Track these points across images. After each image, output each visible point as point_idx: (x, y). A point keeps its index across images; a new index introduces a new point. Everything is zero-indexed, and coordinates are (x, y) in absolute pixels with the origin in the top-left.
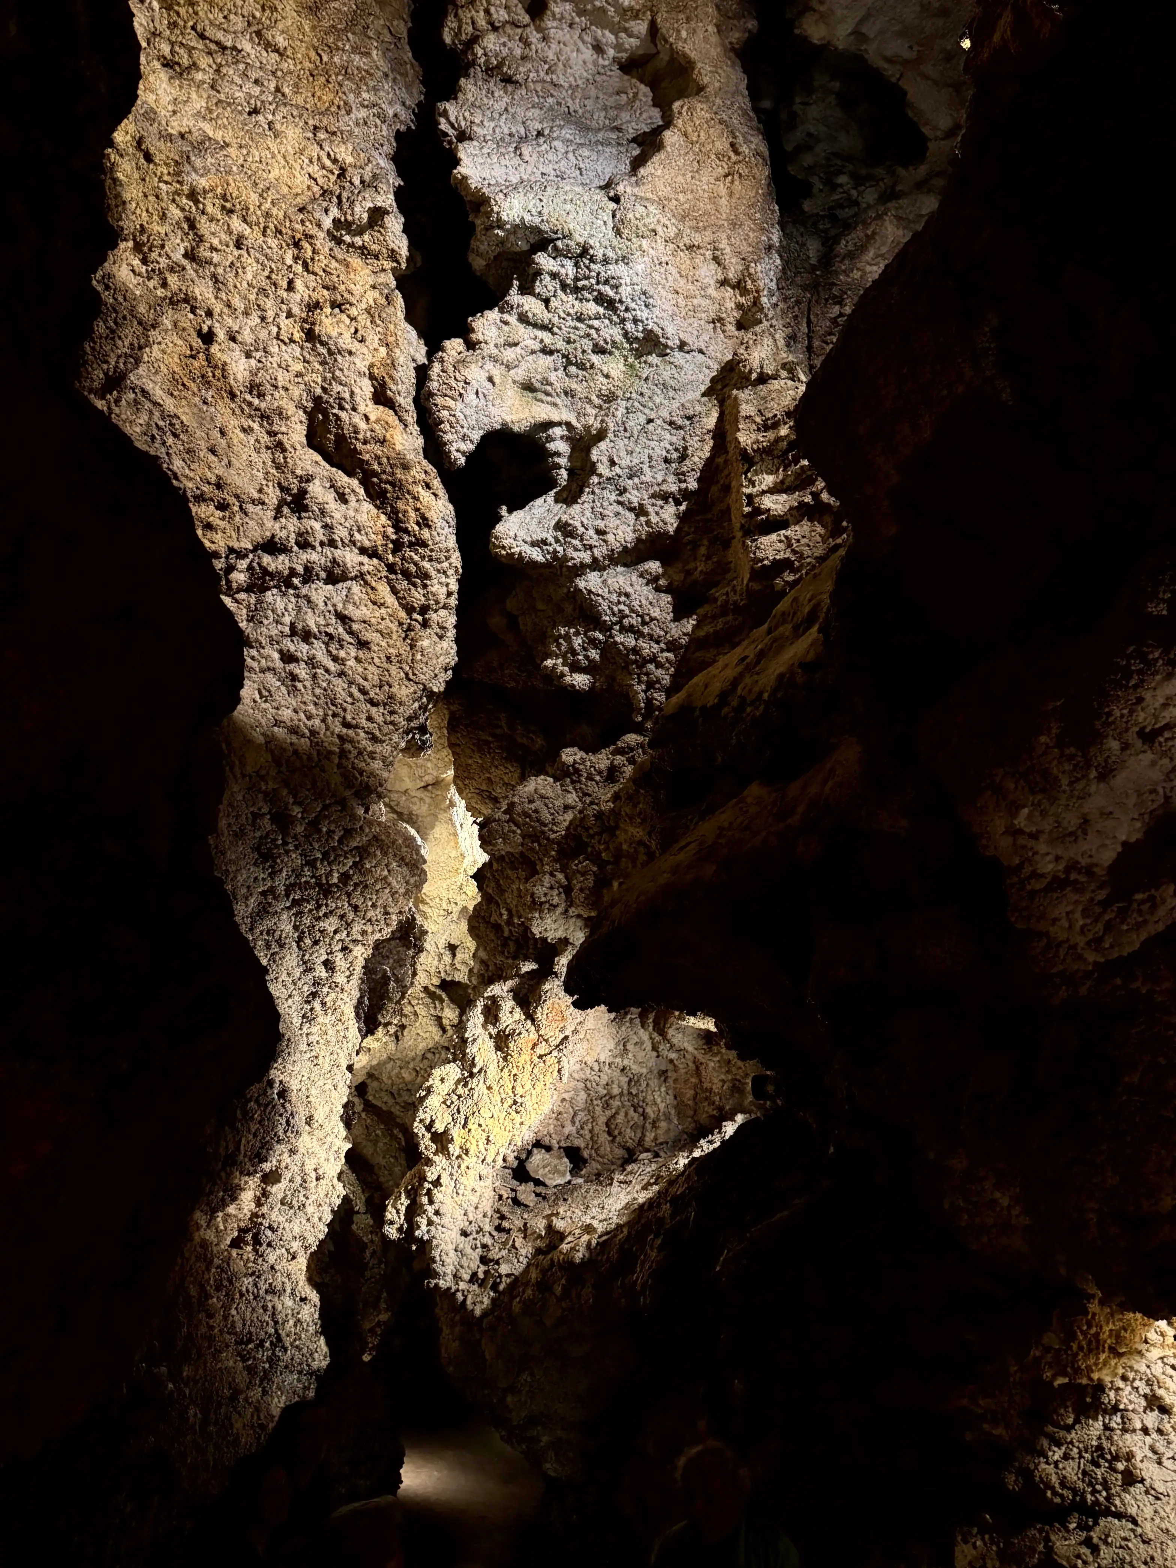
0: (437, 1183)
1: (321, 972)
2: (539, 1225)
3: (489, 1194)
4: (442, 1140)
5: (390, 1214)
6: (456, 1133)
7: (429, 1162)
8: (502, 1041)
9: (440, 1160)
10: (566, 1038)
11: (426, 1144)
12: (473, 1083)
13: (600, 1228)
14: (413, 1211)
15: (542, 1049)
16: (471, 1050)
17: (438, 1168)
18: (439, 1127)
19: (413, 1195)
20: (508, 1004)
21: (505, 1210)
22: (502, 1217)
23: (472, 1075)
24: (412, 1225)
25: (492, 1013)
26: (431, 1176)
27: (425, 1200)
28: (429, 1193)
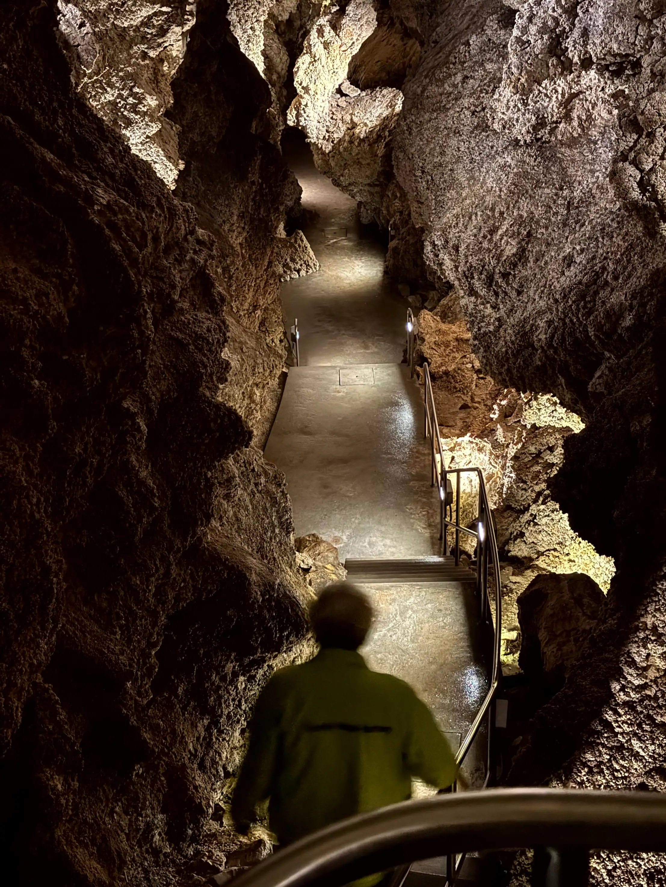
0: (306, 105)
1: (250, 32)
2: (348, 118)
3: (327, 105)
4: (306, 89)
5: (289, 117)
6: (311, 86)
7: (301, 97)
8: (326, 45)
9: (306, 96)
10: (353, 43)
11: (299, 90)
12: (316, 64)
13: (370, 125)
14: (298, 116)
15: (344, 48)
16: (314, 50)
17: (306, 99)
18: (304, 84)
19: (297, 109)
20: (327, 29)
21: (334, 110)
22: (333, 114)
23: (315, 61)
24: (299, 121)
25: (321, 32)
26: (303, 102)
27: (302, 112)
28: (304, 109)
